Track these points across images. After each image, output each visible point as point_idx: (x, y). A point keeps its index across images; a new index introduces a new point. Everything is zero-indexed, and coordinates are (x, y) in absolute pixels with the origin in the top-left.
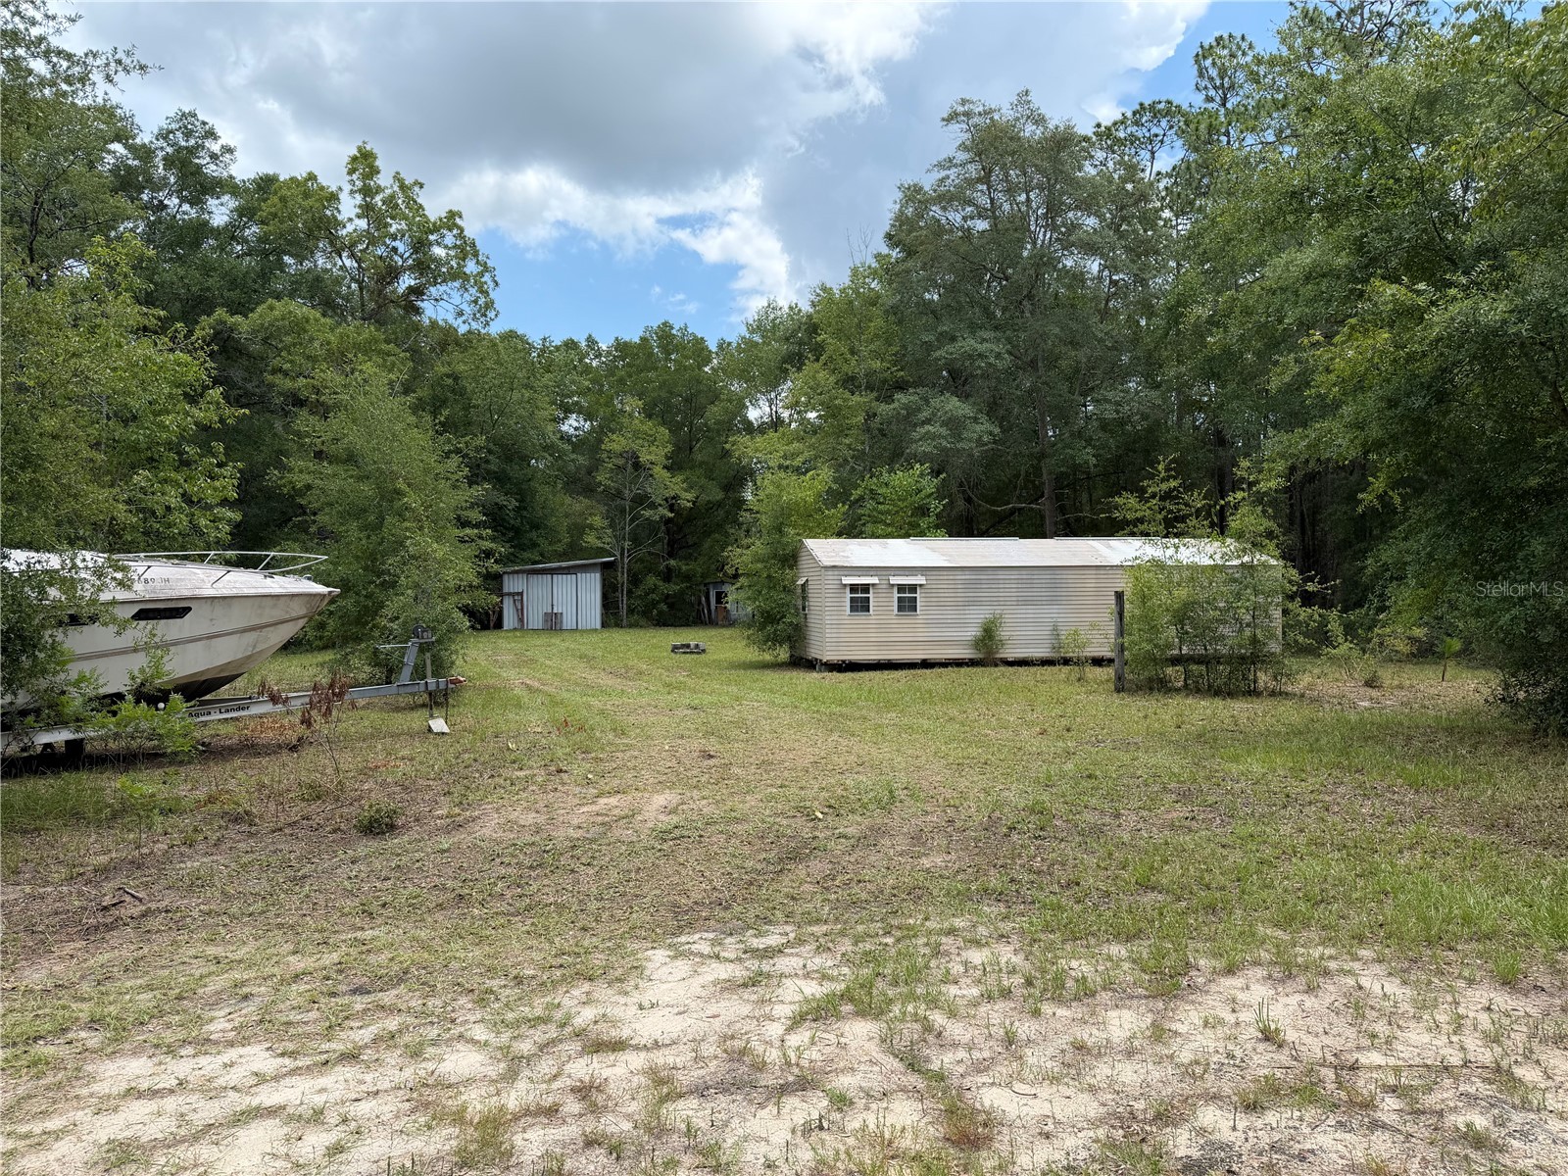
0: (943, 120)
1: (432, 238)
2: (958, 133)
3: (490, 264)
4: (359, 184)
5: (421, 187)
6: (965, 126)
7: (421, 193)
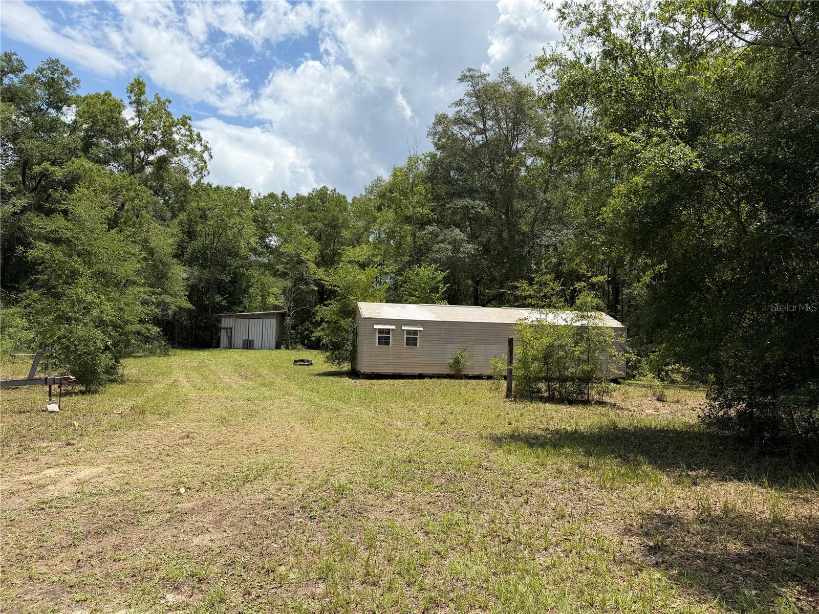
0: (459, 79)
1: (174, 129)
2: (466, 87)
3: (209, 146)
4: (134, 98)
5: (170, 102)
6: (470, 83)
7: (170, 105)
